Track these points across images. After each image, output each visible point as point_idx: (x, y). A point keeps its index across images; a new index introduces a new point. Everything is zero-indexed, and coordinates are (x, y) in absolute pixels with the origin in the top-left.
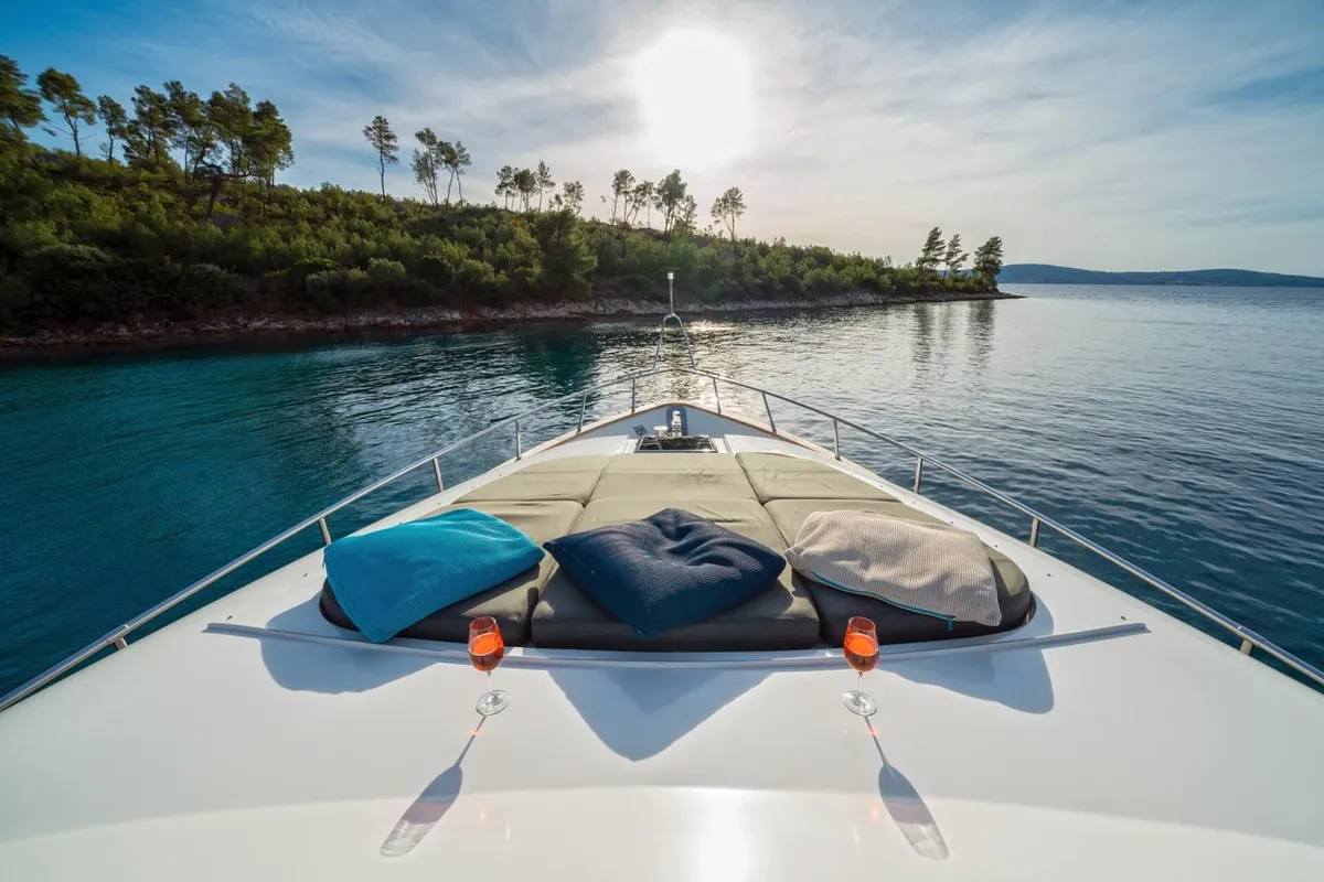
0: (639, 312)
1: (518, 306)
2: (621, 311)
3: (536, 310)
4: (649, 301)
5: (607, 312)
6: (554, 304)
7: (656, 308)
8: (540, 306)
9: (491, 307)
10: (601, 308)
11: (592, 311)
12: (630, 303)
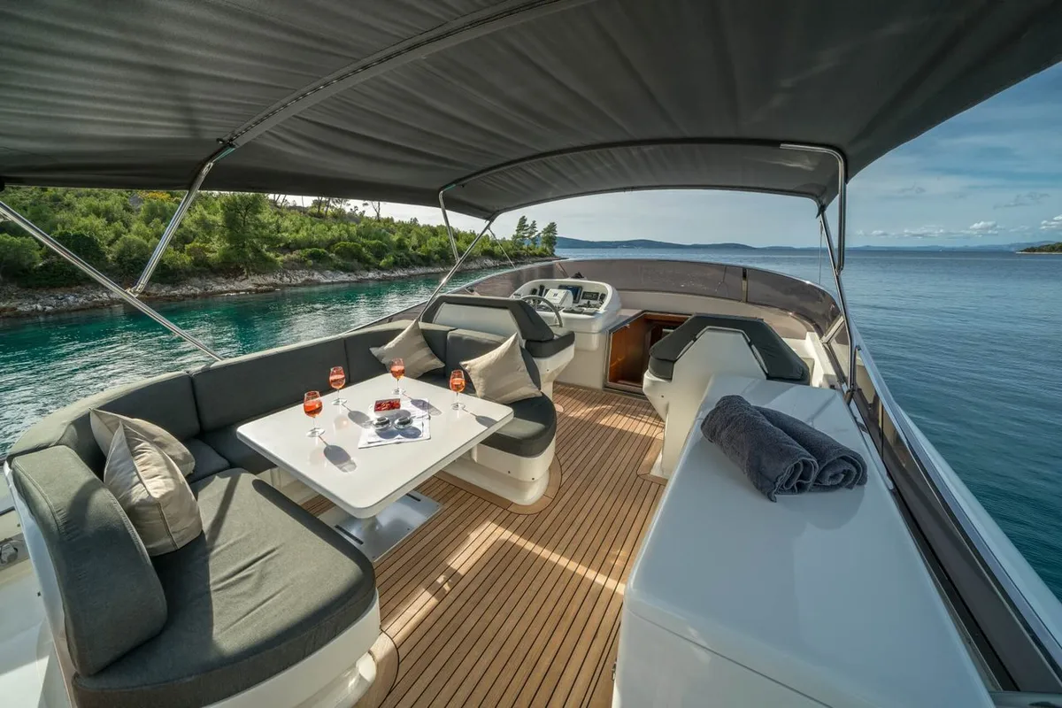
0: (325, 281)
1: (196, 280)
2: (307, 280)
3: (218, 284)
4: (332, 271)
5: (294, 282)
6: (236, 277)
7: (341, 277)
8: (220, 279)
9: (162, 283)
10: (286, 279)
11: (278, 281)
12: (316, 273)
